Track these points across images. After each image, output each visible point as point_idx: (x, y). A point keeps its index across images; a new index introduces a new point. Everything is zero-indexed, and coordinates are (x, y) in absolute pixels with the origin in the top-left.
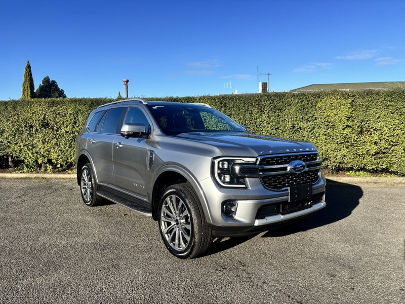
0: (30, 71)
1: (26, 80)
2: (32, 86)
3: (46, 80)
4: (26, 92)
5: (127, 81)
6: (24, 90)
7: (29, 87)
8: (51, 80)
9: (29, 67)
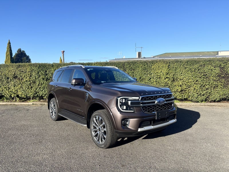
0: (10, 45)
1: (8, 50)
2: (11, 54)
3: (19, 50)
4: (8, 57)
5: (64, 52)
6: (7, 56)
7: (9, 54)
8: (22, 50)
9: (10, 43)
